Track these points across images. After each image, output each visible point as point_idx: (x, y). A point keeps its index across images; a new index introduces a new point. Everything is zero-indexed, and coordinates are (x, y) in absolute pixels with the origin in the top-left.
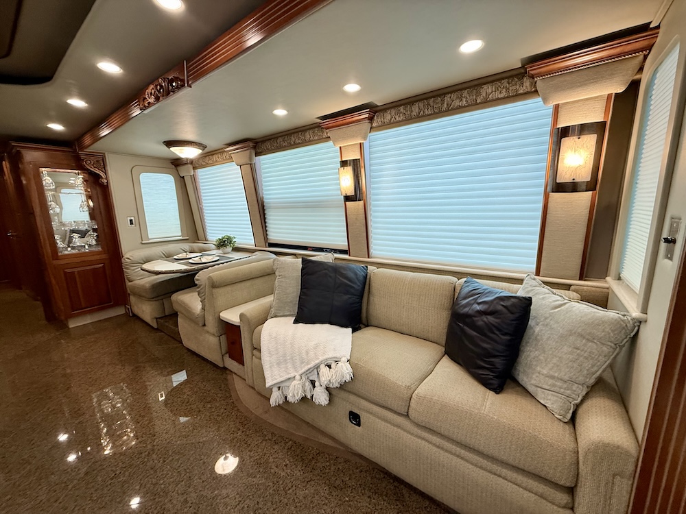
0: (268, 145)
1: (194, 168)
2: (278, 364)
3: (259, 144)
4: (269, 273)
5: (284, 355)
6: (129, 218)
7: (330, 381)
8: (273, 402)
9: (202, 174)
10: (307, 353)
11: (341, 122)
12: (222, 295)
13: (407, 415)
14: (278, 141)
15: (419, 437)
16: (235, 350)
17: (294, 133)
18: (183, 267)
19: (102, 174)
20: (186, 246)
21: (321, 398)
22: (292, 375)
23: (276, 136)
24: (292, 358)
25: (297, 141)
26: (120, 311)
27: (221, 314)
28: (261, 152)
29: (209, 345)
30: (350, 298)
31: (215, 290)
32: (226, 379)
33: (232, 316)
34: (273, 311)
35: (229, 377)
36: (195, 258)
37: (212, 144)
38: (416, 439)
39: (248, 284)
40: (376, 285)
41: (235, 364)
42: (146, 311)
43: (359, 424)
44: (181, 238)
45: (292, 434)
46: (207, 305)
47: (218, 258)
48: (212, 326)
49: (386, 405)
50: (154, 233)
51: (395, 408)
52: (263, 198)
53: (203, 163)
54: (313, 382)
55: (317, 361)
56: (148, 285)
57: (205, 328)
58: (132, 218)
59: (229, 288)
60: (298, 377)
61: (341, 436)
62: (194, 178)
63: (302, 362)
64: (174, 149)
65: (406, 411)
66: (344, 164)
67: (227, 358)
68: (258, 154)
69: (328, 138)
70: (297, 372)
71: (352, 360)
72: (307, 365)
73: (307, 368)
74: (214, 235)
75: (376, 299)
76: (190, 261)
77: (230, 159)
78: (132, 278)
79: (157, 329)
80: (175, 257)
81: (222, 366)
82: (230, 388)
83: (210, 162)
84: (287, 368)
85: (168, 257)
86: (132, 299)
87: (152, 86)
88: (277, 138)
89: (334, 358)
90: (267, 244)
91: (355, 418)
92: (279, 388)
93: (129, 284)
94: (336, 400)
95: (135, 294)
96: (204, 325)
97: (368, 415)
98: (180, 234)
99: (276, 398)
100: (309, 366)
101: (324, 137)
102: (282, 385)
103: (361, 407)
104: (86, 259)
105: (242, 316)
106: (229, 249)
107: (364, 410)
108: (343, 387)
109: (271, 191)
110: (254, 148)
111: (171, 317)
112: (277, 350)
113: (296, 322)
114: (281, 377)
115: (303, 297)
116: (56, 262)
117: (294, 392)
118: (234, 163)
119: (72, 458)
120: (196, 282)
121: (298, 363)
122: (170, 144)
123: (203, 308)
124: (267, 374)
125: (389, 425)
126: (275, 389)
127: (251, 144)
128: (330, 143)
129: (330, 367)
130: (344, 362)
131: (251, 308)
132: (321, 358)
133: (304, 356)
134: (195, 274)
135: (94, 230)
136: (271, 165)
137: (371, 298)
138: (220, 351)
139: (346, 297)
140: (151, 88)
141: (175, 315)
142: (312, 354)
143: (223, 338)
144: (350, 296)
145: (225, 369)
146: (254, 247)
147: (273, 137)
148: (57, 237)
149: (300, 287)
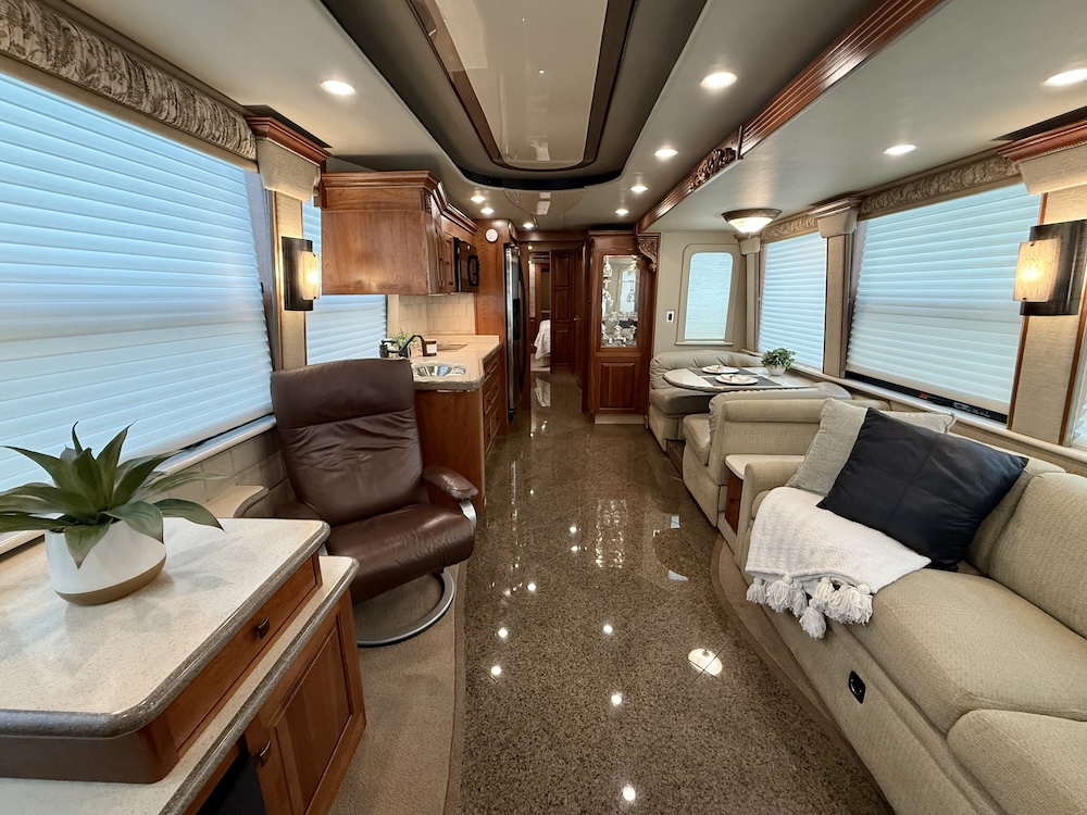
0: (884, 200)
1: (762, 242)
2: (770, 549)
3: (867, 201)
4: (812, 421)
5: (781, 541)
6: (669, 313)
7: (826, 604)
8: (750, 593)
9: (772, 249)
10: (812, 552)
11: (1056, 140)
12: (736, 433)
13: (944, 735)
14: (904, 192)
15: (957, 785)
16: (732, 511)
17: (938, 174)
18: (708, 385)
19: (653, 258)
20: (725, 355)
21: (812, 625)
22: (781, 572)
23: (902, 182)
24: (789, 549)
25: (943, 189)
26: (637, 420)
27: (727, 458)
28: (868, 214)
29: (706, 490)
30: (947, 506)
31: (727, 424)
32: (714, 543)
33: (738, 464)
34: (796, 477)
35: (718, 542)
36: (727, 375)
37: (788, 207)
38: (949, 783)
39: (780, 428)
40: (1031, 504)
41: (729, 529)
42: (660, 426)
43: (860, 698)
44: (723, 342)
45: (762, 649)
46: (715, 439)
47: (756, 381)
48: (714, 469)
49: (913, 695)
50: (693, 332)
51: (927, 708)
52: (856, 292)
53: (776, 235)
54: (809, 597)
55: (820, 570)
56: (667, 398)
57: (708, 469)
58: (673, 313)
59: (748, 427)
60: (787, 578)
61: (829, 699)
62: (759, 257)
63: (800, 562)
64: (732, 222)
65: (947, 726)
66: (1040, 232)
67: (722, 516)
68: (861, 217)
69: (1017, 178)
70: (790, 571)
71: (880, 597)
72: (806, 568)
73: (802, 572)
74: (767, 345)
75: (1021, 531)
76: (718, 378)
77: (813, 228)
78: (656, 385)
79: (665, 453)
80: (705, 369)
81: (714, 525)
82: (714, 555)
83: (786, 232)
84: (778, 559)
85: (698, 367)
86: (652, 409)
87: (705, 161)
88: (902, 186)
89: (848, 577)
90: (843, 373)
91: (857, 686)
92: (763, 582)
93: (652, 391)
94: (836, 643)
95: (654, 405)
96: (707, 465)
97: (878, 693)
98: (723, 337)
99: (754, 592)
100: (807, 571)
101: (1010, 174)
102: (768, 580)
103: (871, 674)
104: (622, 355)
105: (748, 468)
106: (780, 370)
107: (874, 683)
108: (850, 627)
109: (872, 282)
110: (859, 206)
111: (679, 442)
112: (774, 530)
113: (822, 505)
114: (767, 566)
115: (846, 472)
116: (599, 355)
117: (777, 595)
118: (818, 233)
119: (575, 549)
120: (710, 407)
121: (794, 560)
122: (729, 216)
123: (711, 443)
124: (752, 555)
125: (907, 730)
126: (757, 580)
127: (854, 201)
128: (1021, 187)
129: (837, 587)
130: (862, 592)
131: (764, 463)
132: (828, 569)
133: (806, 555)
134: (712, 397)
135: (635, 324)
136: (884, 234)
137: (1012, 526)
138: (716, 504)
139: (935, 500)
140: (703, 165)
141: (683, 442)
142: (817, 558)
143: (724, 490)
144: (946, 502)
145: (717, 530)
146: (819, 373)
147: (897, 183)
148: (604, 327)
149: (848, 455)
